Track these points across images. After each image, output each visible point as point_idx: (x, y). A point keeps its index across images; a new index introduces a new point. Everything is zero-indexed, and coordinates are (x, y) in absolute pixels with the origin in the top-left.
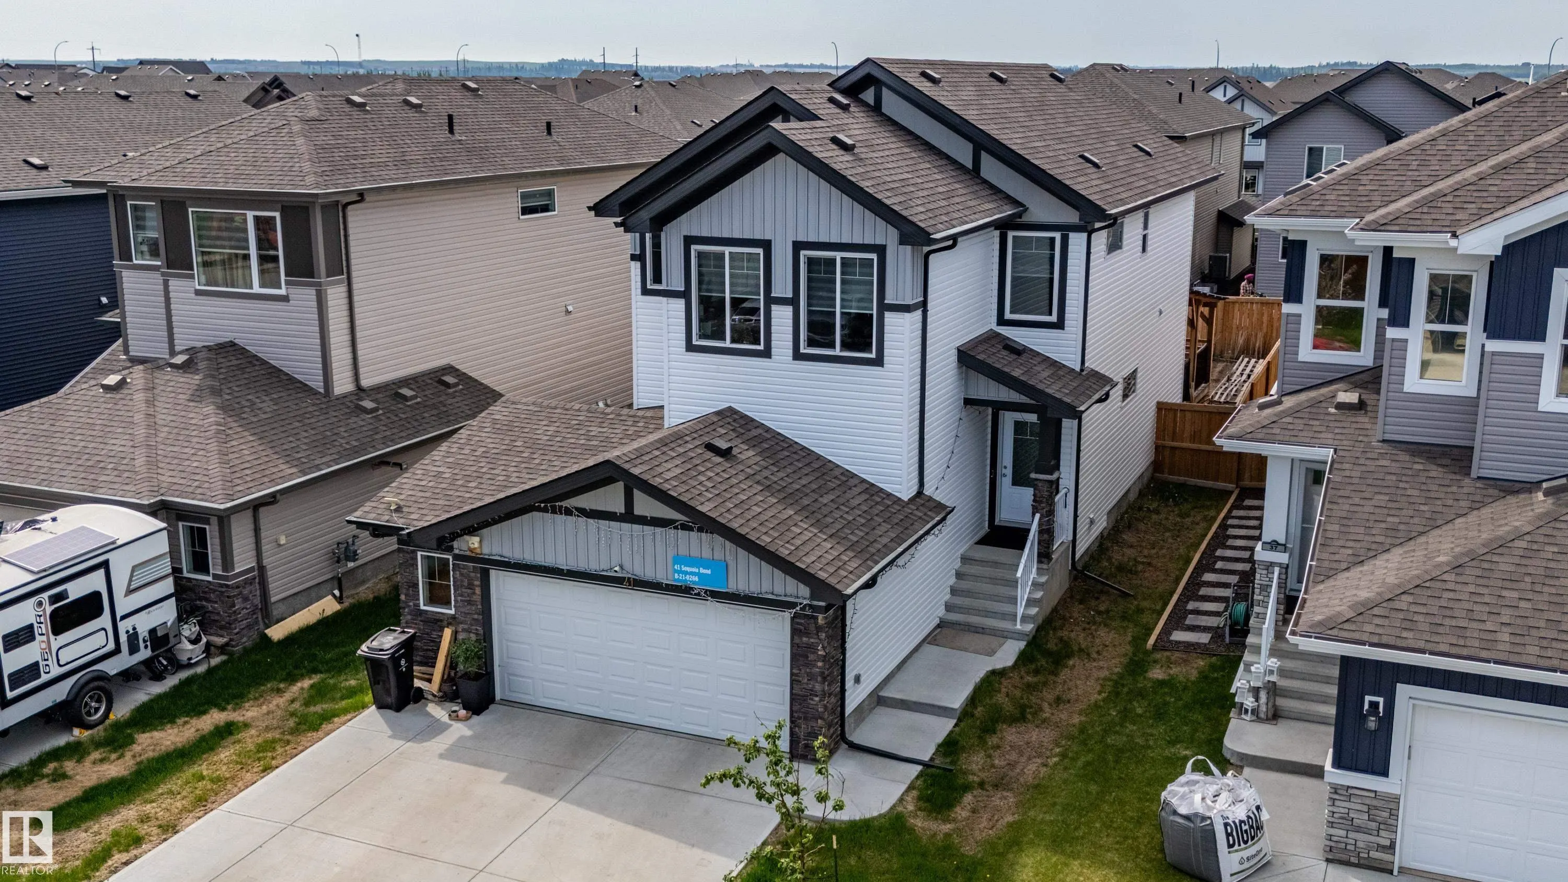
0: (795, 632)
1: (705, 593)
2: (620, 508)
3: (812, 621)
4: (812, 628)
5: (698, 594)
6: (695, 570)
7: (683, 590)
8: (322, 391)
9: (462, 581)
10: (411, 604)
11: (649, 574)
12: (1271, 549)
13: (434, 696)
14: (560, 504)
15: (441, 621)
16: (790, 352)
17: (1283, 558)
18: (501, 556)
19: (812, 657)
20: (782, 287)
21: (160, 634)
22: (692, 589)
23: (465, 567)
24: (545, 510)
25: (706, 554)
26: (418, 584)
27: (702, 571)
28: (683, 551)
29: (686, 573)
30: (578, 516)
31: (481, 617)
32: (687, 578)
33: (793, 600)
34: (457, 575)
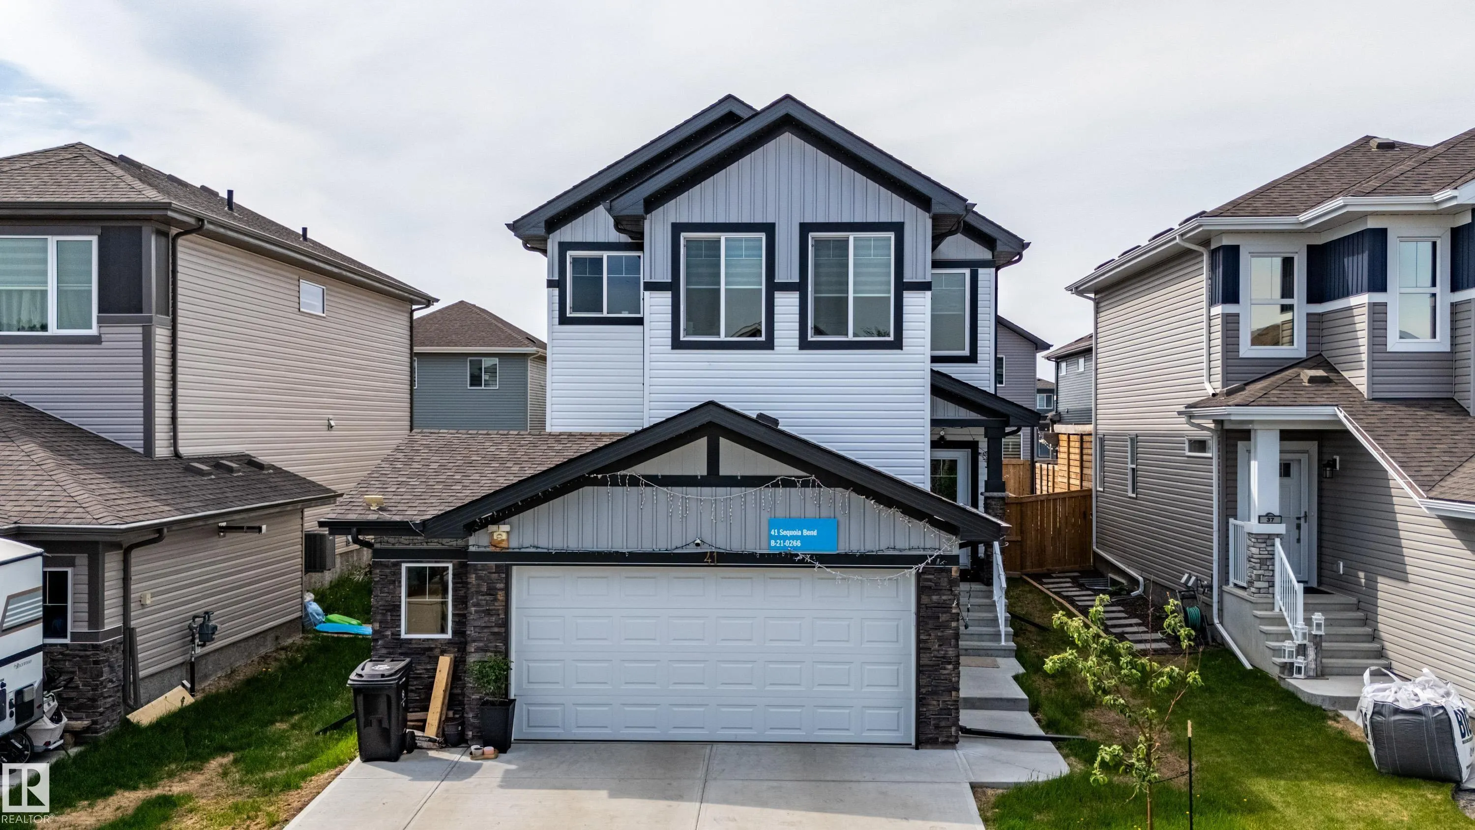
0: (921, 590)
1: (811, 558)
2: (702, 470)
3: (944, 574)
4: (944, 583)
5: (802, 561)
6: (798, 533)
7: (784, 559)
8: (141, 450)
9: (480, 586)
10: (389, 633)
11: (736, 546)
12: (1269, 522)
13: (431, 740)
14: (622, 473)
15: (431, 649)
16: (796, 341)
17: (1280, 528)
18: (537, 548)
19: (943, 617)
20: (787, 271)
21: (25, 699)
22: (797, 555)
23: (484, 568)
24: (603, 483)
25: (811, 511)
26: (399, 606)
27: (806, 533)
28: (780, 513)
29: (785, 538)
30: (647, 485)
31: (503, 630)
32: (787, 543)
33: (922, 553)
34: (472, 578)
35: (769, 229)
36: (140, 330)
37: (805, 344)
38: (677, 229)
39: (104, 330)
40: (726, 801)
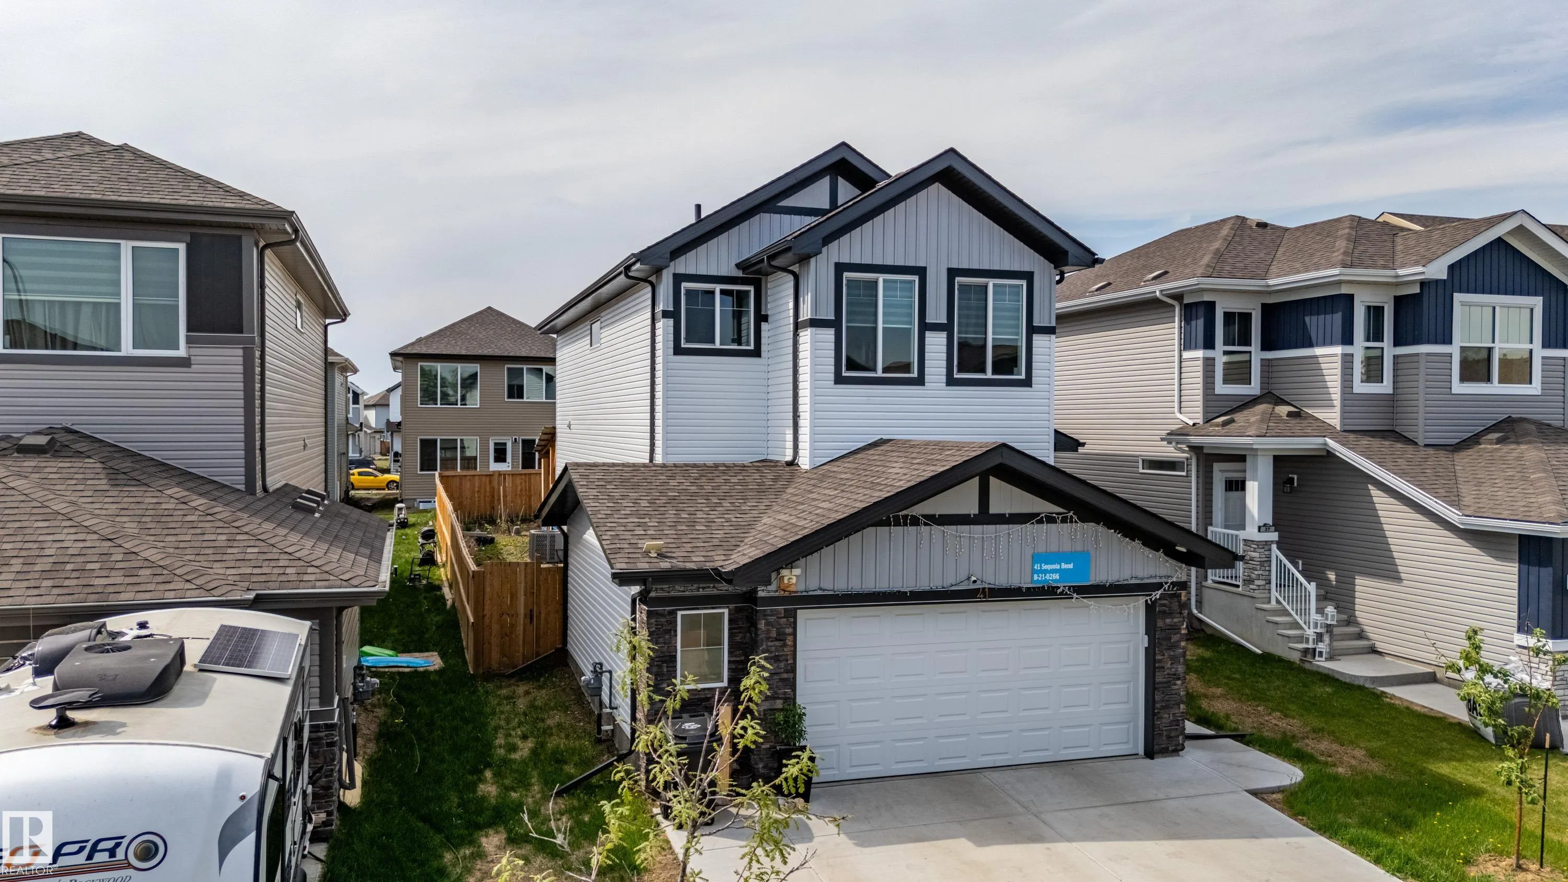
0: (1155, 615)
1: (1069, 589)
2: (974, 510)
3: (1176, 599)
4: (1175, 606)
5: (1062, 593)
6: (1057, 567)
7: (1047, 592)
9: (768, 631)
10: (665, 685)
11: (1002, 581)
14: (904, 512)
15: (709, 698)
16: (944, 378)
18: (824, 590)
19: (1175, 638)
20: (937, 312)
22: (1059, 588)
23: (773, 613)
24: (887, 523)
25: (1067, 547)
26: (675, 657)
27: (1064, 566)
28: (1041, 549)
29: (1046, 572)
30: (926, 524)
31: (791, 675)
32: (1048, 577)
33: (1157, 580)
34: (762, 625)
35: (921, 272)
36: (240, 352)
37: (951, 381)
38: (840, 268)
39: (194, 351)
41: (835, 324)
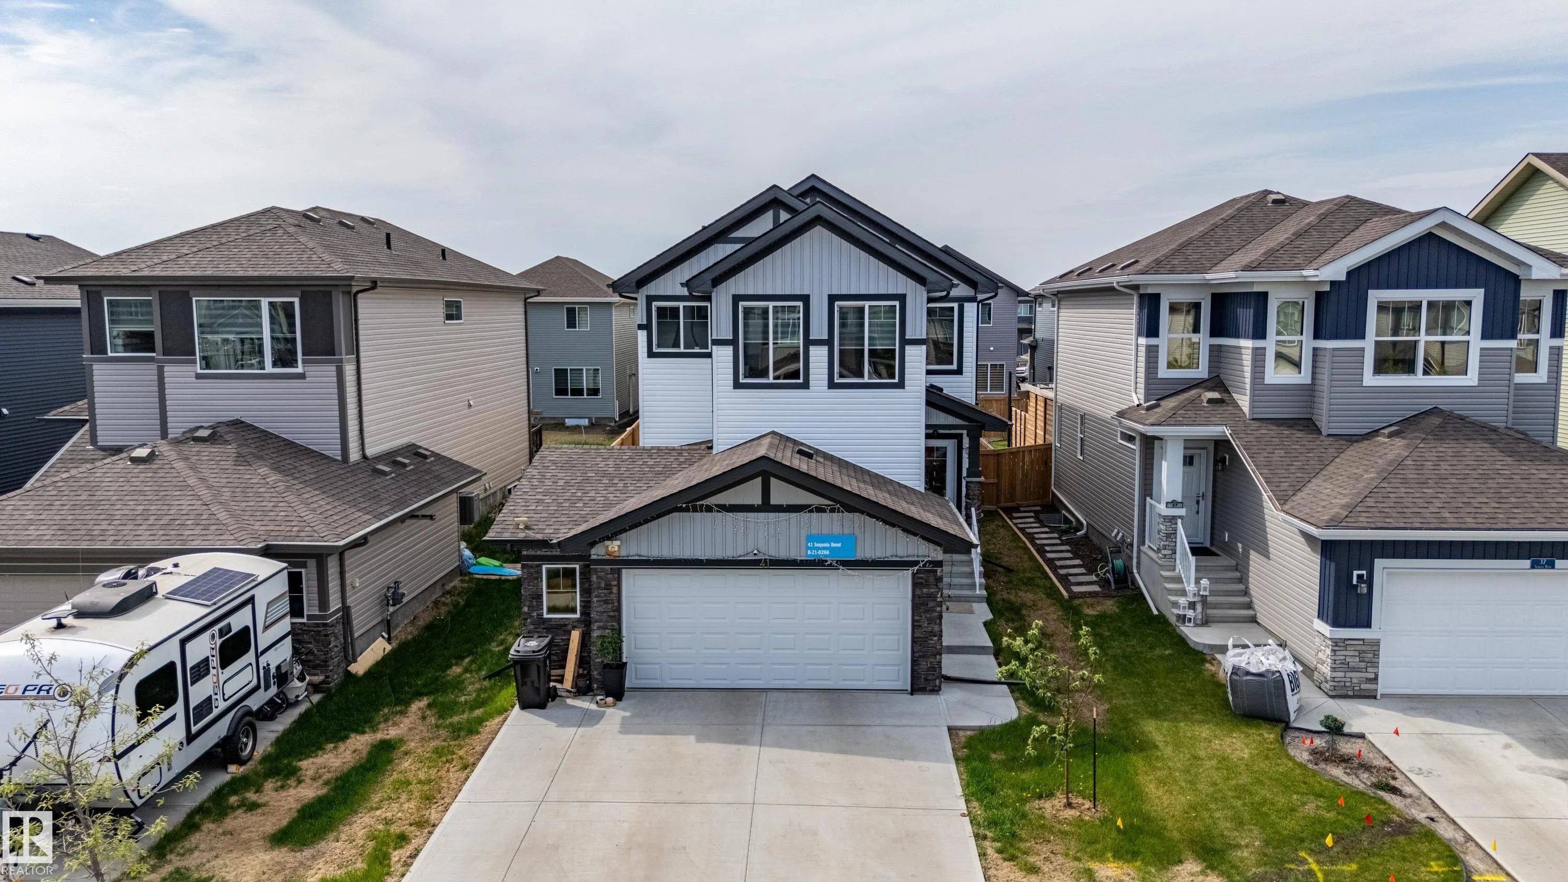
0: (915, 585)
1: (837, 562)
2: (757, 500)
3: (932, 574)
4: (932, 579)
5: (831, 565)
6: (827, 545)
7: (818, 564)
8: (339, 458)
9: (599, 583)
10: (535, 614)
11: (783, 555)
12: (1173, 507)
13: (568, 691)
14: (701, 503)
15: (565, 625)
16: (826, 383)
17: (1182, 512)
18: (640, 556)
19: (931, 604)
20: (819, 330)
21: (283, 671)
22: (826, 561)
23: (603, 570)
24: (687, 510)
25: (837, 530)
26: (542, 595)
27: (833, 545)
28: (815, 531)
29: (818, 548)
30: (718, 511)
31: (616, 614)
32: (819, 552)
33: (916, 559)
34: (594, 578)
35: (805, 299)
36: (335, 369)
37: (832, 385)
38: (737, 299)
39: (306, 369)
40: (777, 745)
41: (734, 342)
